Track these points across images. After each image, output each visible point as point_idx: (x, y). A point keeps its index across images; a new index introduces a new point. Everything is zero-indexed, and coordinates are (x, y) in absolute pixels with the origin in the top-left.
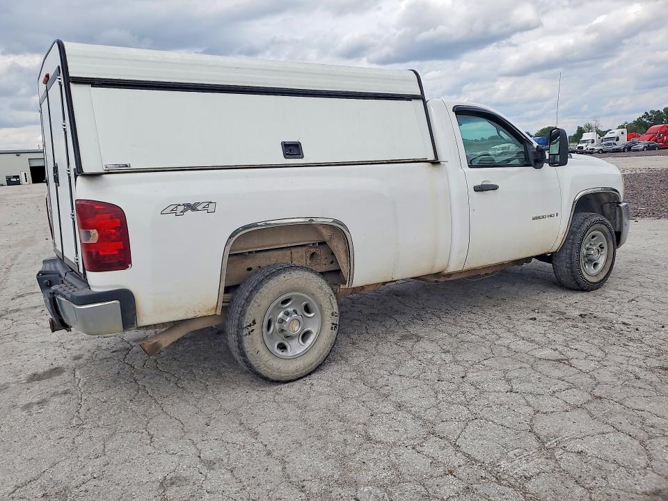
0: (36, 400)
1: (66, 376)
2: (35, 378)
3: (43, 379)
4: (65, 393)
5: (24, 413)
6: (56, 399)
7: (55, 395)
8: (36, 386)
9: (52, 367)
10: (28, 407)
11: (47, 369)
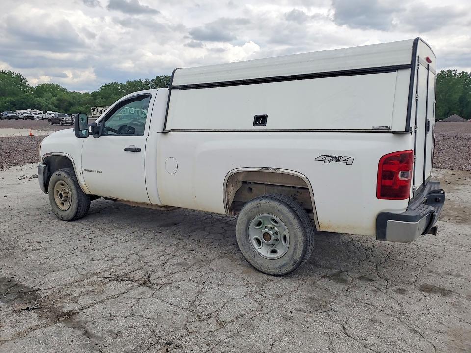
0: (452, 277)
1: (422, 281)
2: (444, 293)
3: (440, 289)
4: (431, 271)
5: (461, 273)
6: (439, 271)
7: (438, 274)
8: (447, 286)
9: (427, 294)
10: (458, 276)
11: (432, 295)
